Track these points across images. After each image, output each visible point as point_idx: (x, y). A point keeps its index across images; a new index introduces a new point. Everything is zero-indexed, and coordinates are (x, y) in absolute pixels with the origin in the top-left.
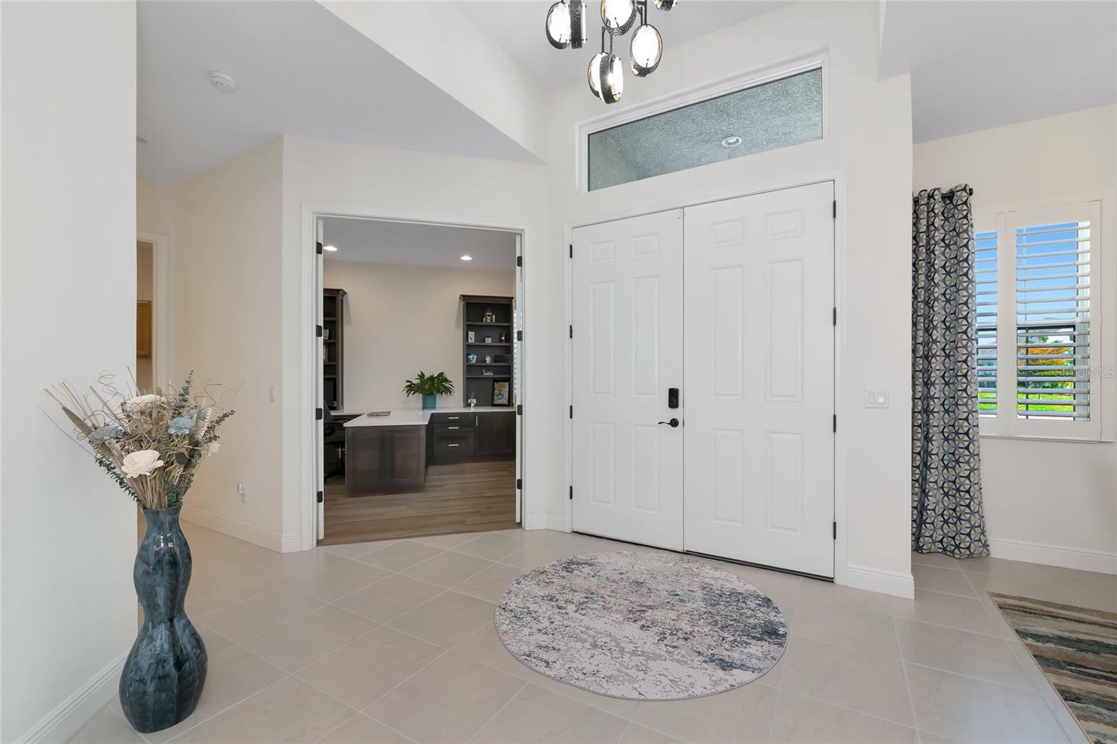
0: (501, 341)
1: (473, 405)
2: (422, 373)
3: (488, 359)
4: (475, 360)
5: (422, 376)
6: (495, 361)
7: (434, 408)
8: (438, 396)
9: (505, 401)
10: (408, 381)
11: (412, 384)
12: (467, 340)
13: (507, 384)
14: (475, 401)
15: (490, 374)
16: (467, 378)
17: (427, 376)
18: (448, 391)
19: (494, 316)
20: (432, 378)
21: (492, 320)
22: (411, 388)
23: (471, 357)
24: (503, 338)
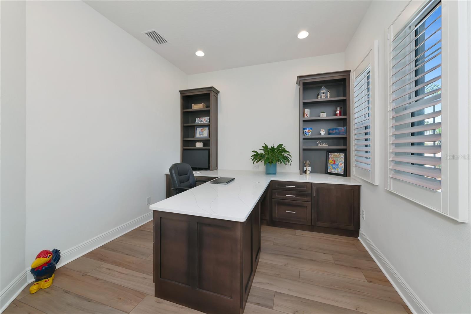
0: (336, 115)
1: (308, 172)
2: (265, 145)
3: (323, 133)
4: (310, 133)
5: (265, 147)
6: (329, 134)
7: (275, 173)
8: (278, 164)
9: (340, 170)
10: (254, 152)
11: (257, 153)
12: (303, 116)
13: (342, 155)
14: (310, 168)
15: (324, 146)
16: (304, 150)
17: (270, 146)
18: (286, 160)
19: (328, 93)
20: (273, 149)
21: (326, 97)
22: (257, 157)
23: (307, 131)
24: (338, 112)
